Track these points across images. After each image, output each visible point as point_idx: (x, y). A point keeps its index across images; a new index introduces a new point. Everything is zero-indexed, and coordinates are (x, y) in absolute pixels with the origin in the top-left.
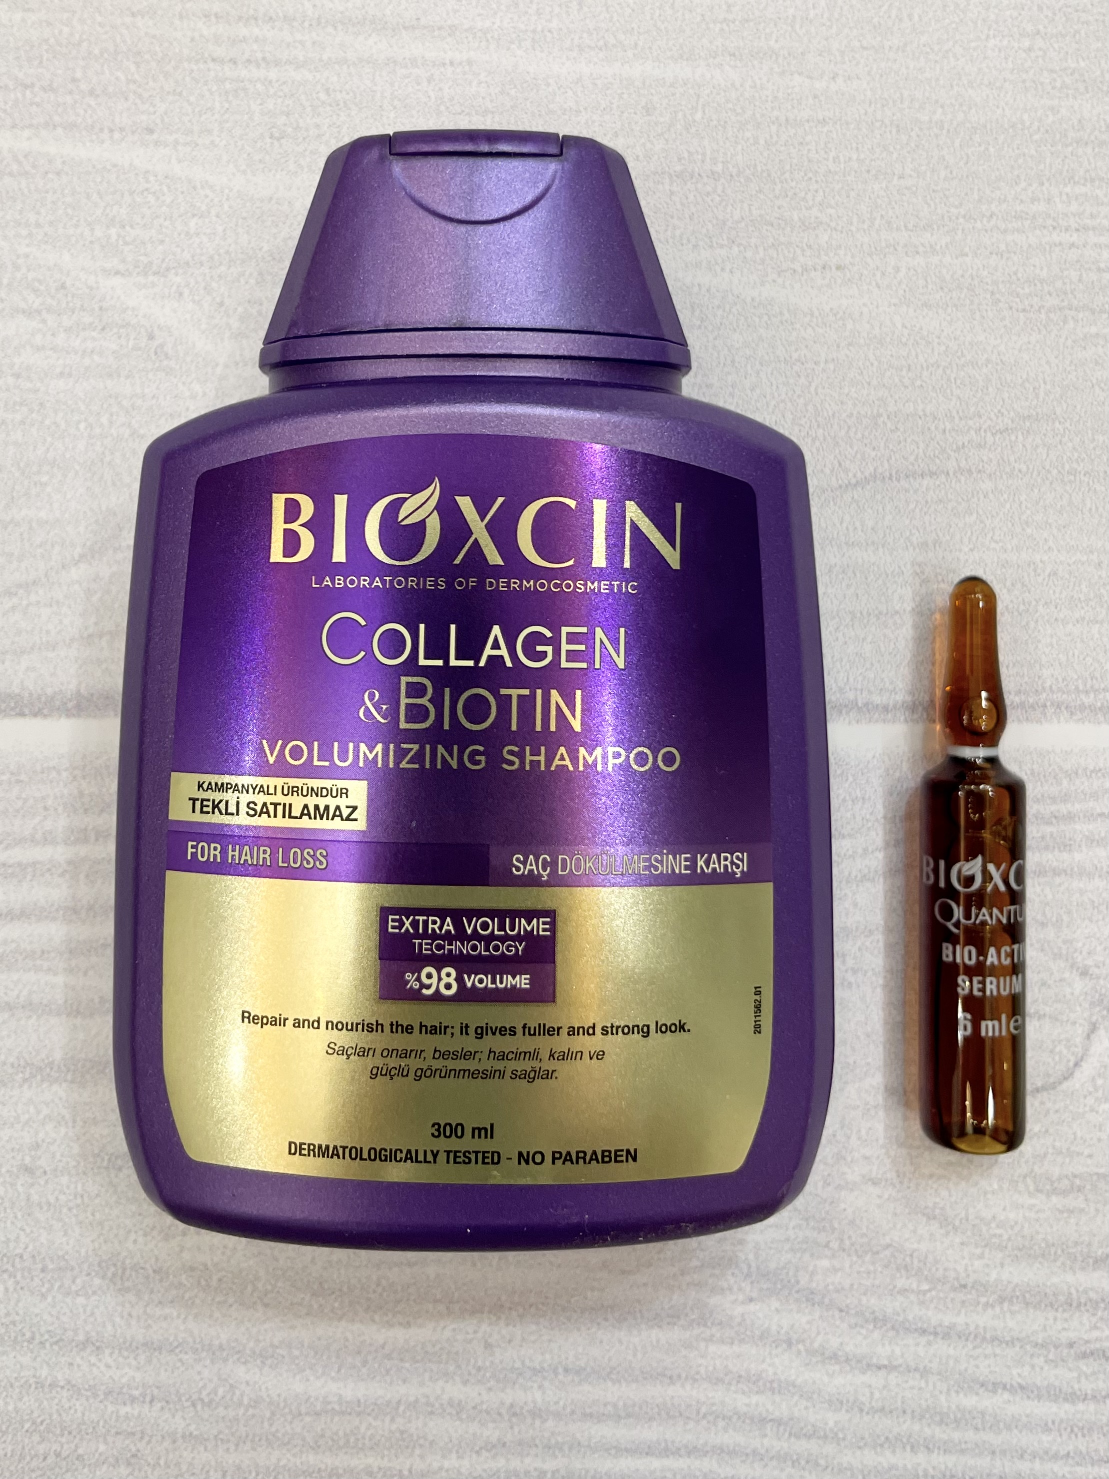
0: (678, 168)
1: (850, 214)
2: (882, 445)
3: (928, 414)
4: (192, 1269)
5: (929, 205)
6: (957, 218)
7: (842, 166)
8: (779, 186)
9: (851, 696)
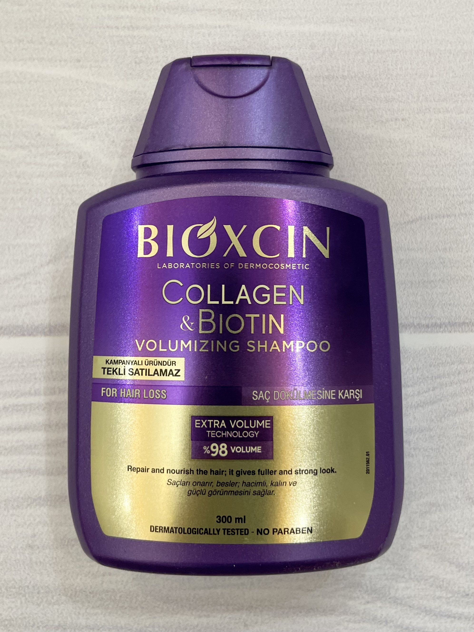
0: (326, 74)
1: (408, 94)
2: (424, 203)
3: (446, 187)
4: (107, 591)
5: (445, 90)
6: (459, 96)
7: (404, 71)
8: (374, 82)
9: (411, 320)
